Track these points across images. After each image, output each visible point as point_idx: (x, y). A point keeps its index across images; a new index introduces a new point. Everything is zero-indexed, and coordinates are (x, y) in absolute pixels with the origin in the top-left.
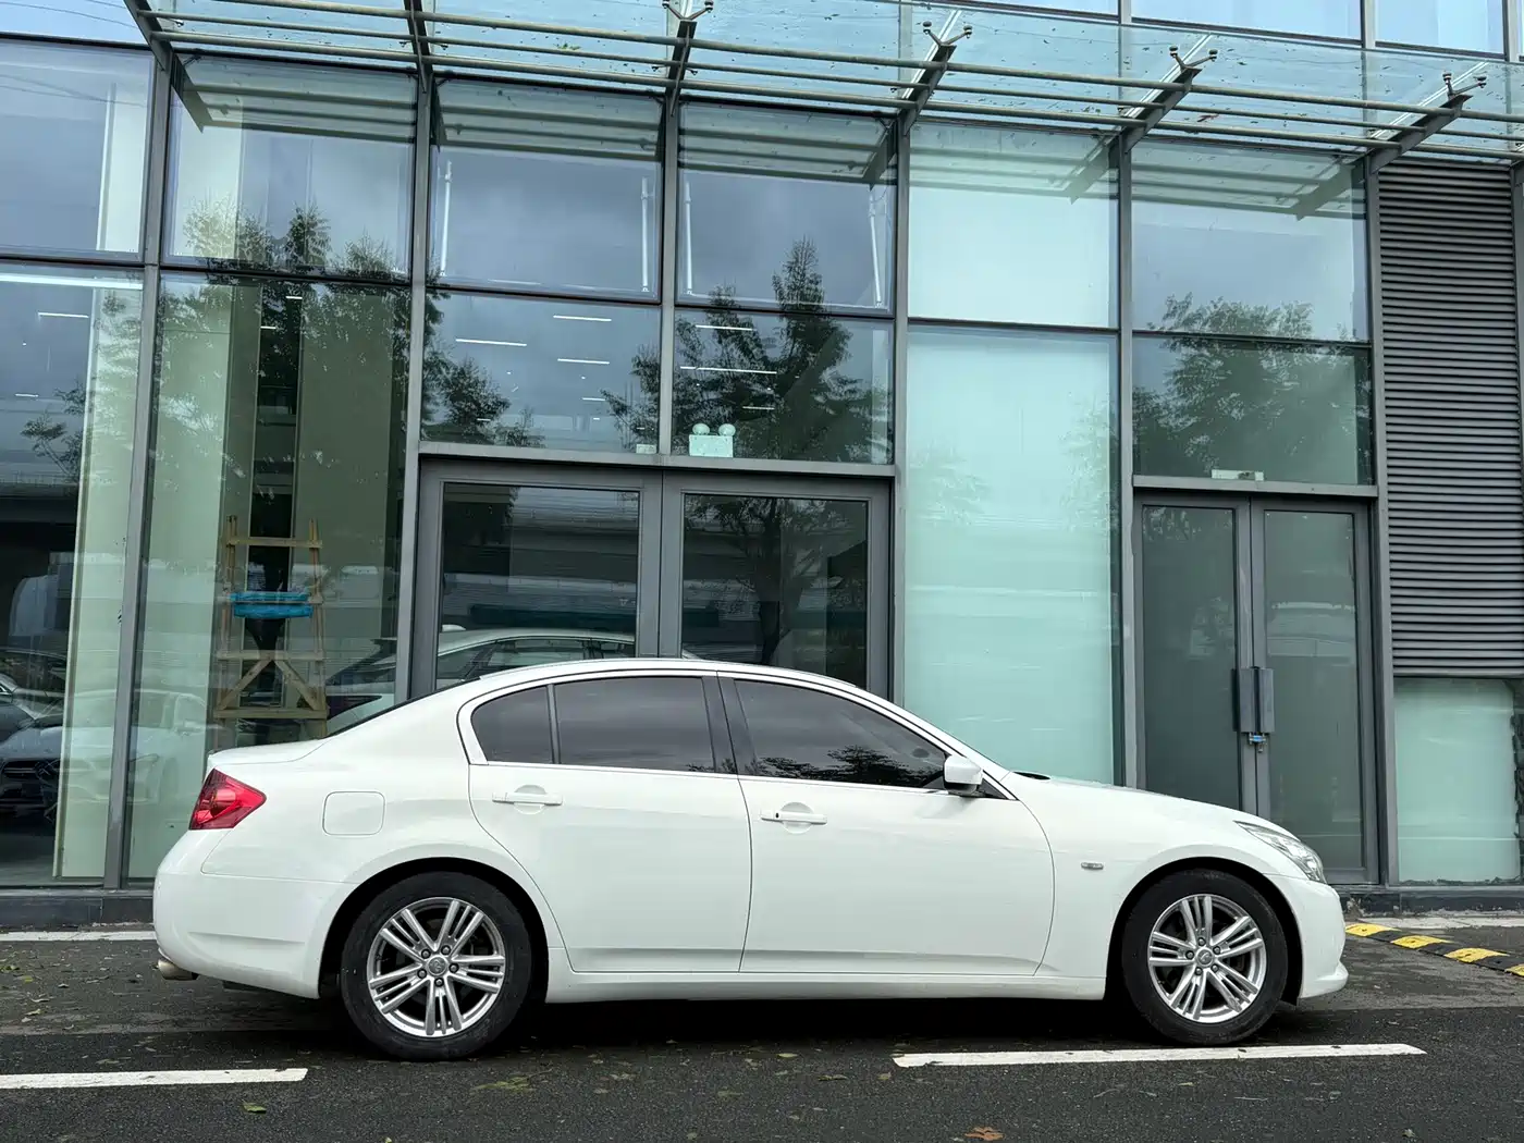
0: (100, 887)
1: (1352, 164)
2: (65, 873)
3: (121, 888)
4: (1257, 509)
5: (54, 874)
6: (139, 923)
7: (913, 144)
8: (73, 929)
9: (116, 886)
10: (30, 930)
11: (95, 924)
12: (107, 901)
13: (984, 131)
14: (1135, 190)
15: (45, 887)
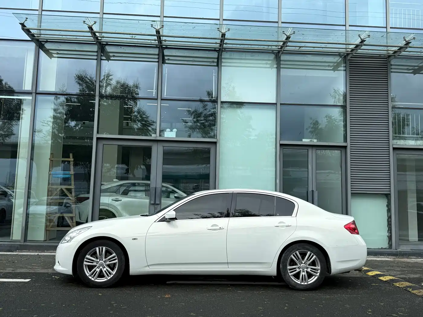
0: (20, 242)
1: (344, 57)
2: (13, 239)
3: (24, 242)
4: (314, 149)
5: (11, 239)
6: (27, 251)
7: (223, 57)
8: (13, 252)
9: (23, 242)
10: (3, 252)
11: (17, 251)
12: (20, 245)
13: (241, 53)
14: (282, 66)
15: (7, 242)
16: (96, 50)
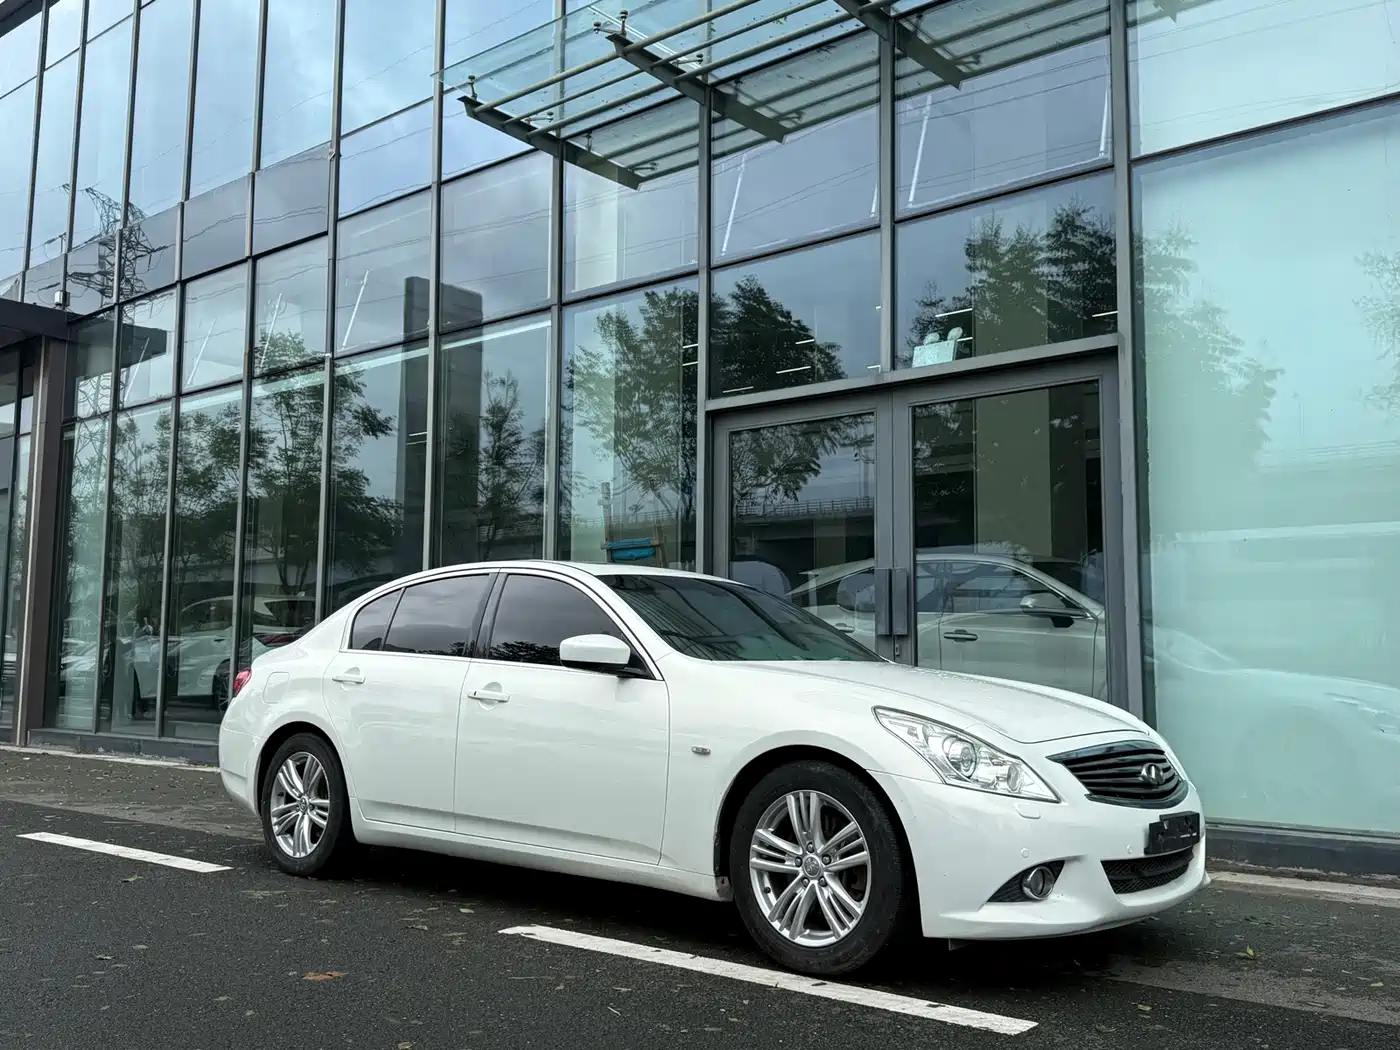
16: (694, 120)
